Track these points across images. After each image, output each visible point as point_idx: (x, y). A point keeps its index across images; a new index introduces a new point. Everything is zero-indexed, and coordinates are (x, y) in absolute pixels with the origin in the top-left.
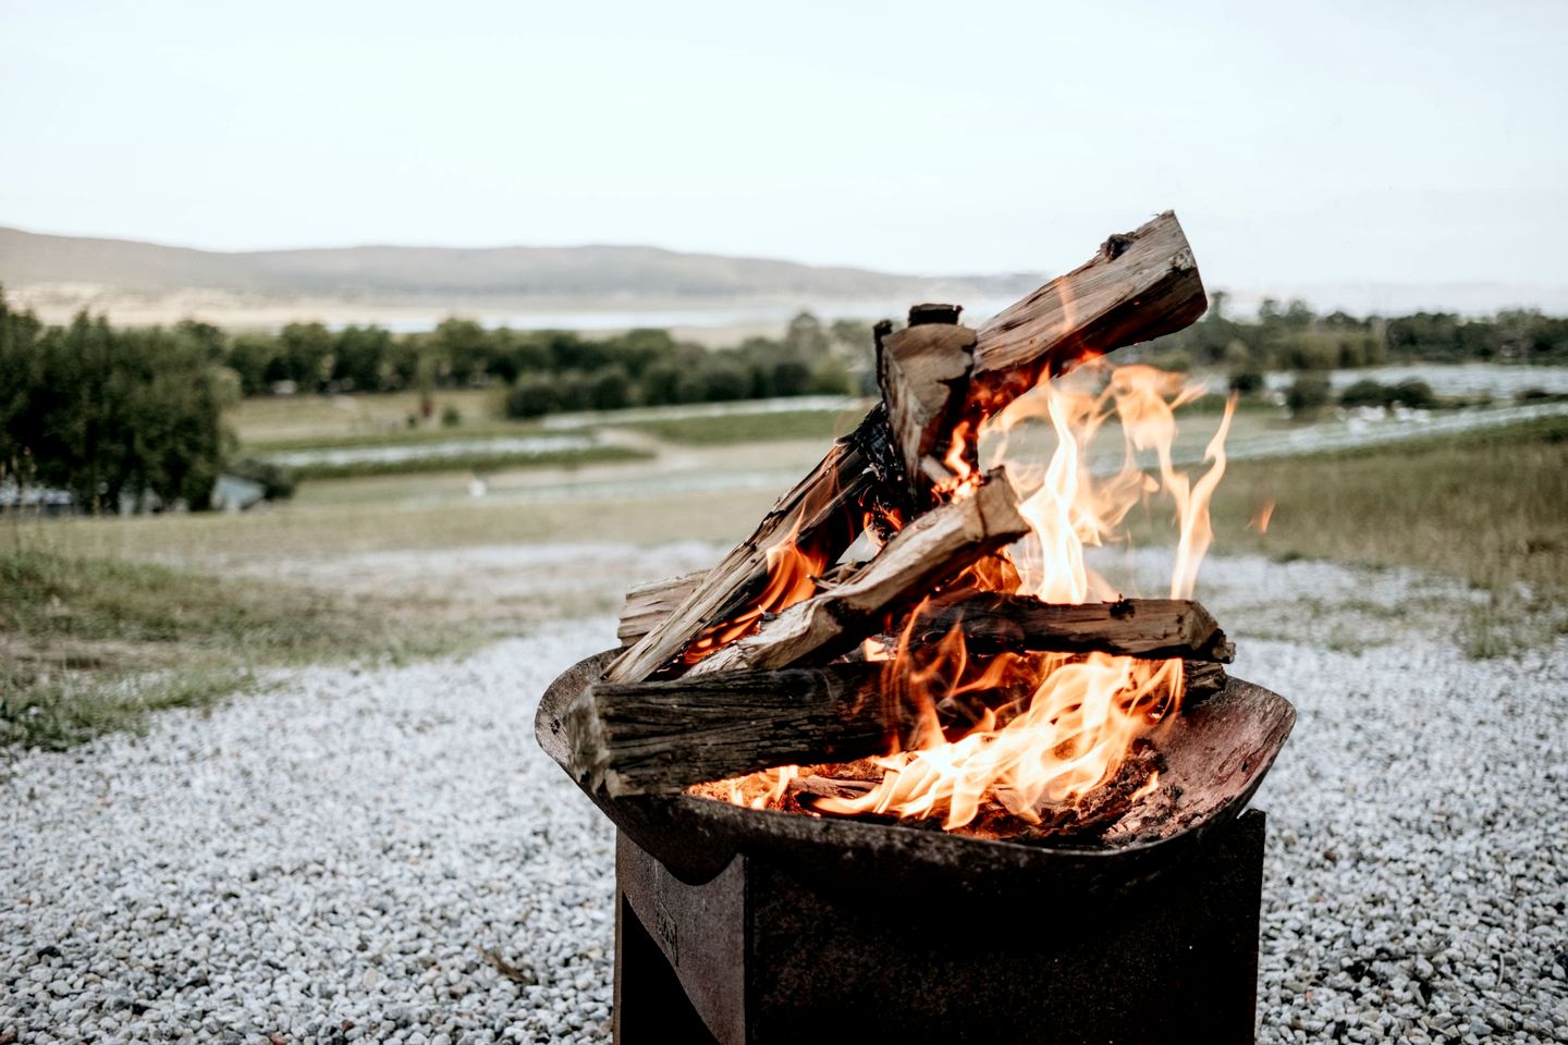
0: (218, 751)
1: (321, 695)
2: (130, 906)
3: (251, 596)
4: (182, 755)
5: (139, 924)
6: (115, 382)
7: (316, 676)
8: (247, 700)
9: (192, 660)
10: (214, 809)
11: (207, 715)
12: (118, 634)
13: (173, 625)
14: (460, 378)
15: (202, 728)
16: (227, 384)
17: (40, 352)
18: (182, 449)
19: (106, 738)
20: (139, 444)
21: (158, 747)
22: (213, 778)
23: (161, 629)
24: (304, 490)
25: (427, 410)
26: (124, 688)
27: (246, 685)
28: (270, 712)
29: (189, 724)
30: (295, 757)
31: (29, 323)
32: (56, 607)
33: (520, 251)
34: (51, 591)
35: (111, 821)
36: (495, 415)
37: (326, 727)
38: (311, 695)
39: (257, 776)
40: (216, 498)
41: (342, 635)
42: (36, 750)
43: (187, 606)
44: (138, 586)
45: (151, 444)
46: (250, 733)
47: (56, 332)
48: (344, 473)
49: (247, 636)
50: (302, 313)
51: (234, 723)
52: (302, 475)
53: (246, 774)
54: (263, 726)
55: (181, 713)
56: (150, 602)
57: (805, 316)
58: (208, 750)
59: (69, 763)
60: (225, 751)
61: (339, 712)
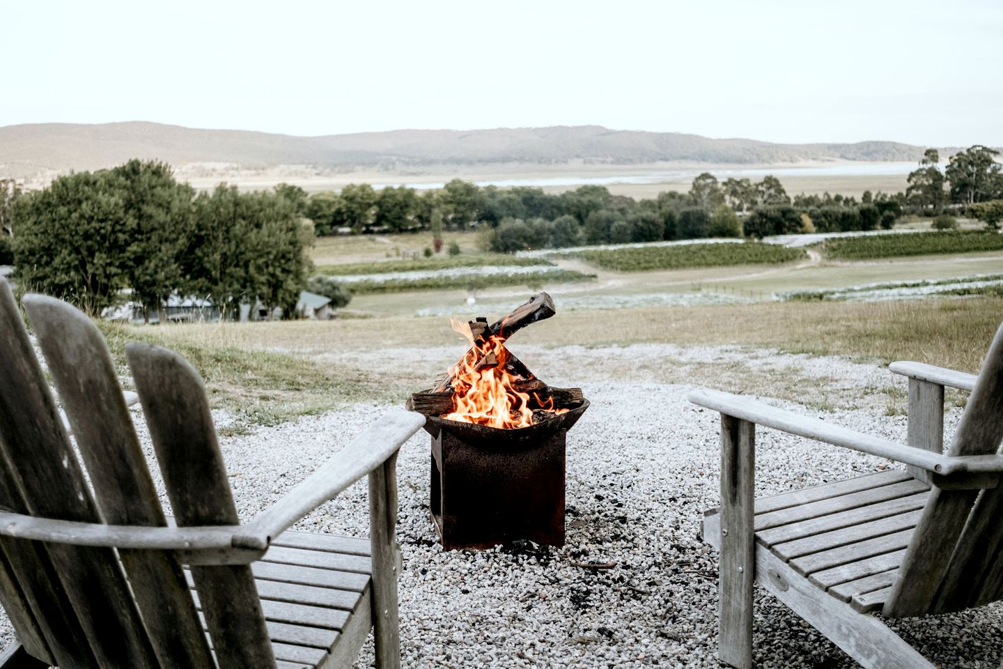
0: (324, 429)
1: (361, 413)
2: (303, 467)
3: (331, 372)
4: (312, 429)
5: (306, 471)
6: (238, 228)
7: (359, 406)
8: (333, 413)
9: (309, 399)
10: (325, 446)
11: (318, 418)
12: (277, 387)
13: (298, 384)
14: (460, 223)
15: (317, 422)
16: (307, 228)
17: (194, 209)
18: (278, 272)
19: (285, 423)
20: (252, 270)
21: (303, 427)
22: (324, 437)
23: (294, 386)
24: (356, 299)
25: (438, 246)
26: (286, 407)
27: (331, 408)
28: (341, 418)
29: (312, 421)
30: (351, 432)
31: (188, 190)
32: (249, 375)
33: (503, 132)
34: (246, 368)
35: (292, 447)
36: (484, 250)
37: (362, 423)
38: (357, 412)
39: (338, 437)
40: (300, 306)
41: (371, 390)
42: (263, 426)
43: (303, 376)
44: (280, 366)
45: (259, 269)
46: (335, 424)
47: (204, 196)
48: (381, 289)
49: (331, 389)
50: (357, 179)
51: (329, 420)
52: (353, 290)
53: (335, 436)
54: (340, 422)
55: (309, 417)
56: (288, 373)
57: (705, 176)
58: (321, 428)
59: (275, 430)
60: (327, 429)
61: (368, 418)
